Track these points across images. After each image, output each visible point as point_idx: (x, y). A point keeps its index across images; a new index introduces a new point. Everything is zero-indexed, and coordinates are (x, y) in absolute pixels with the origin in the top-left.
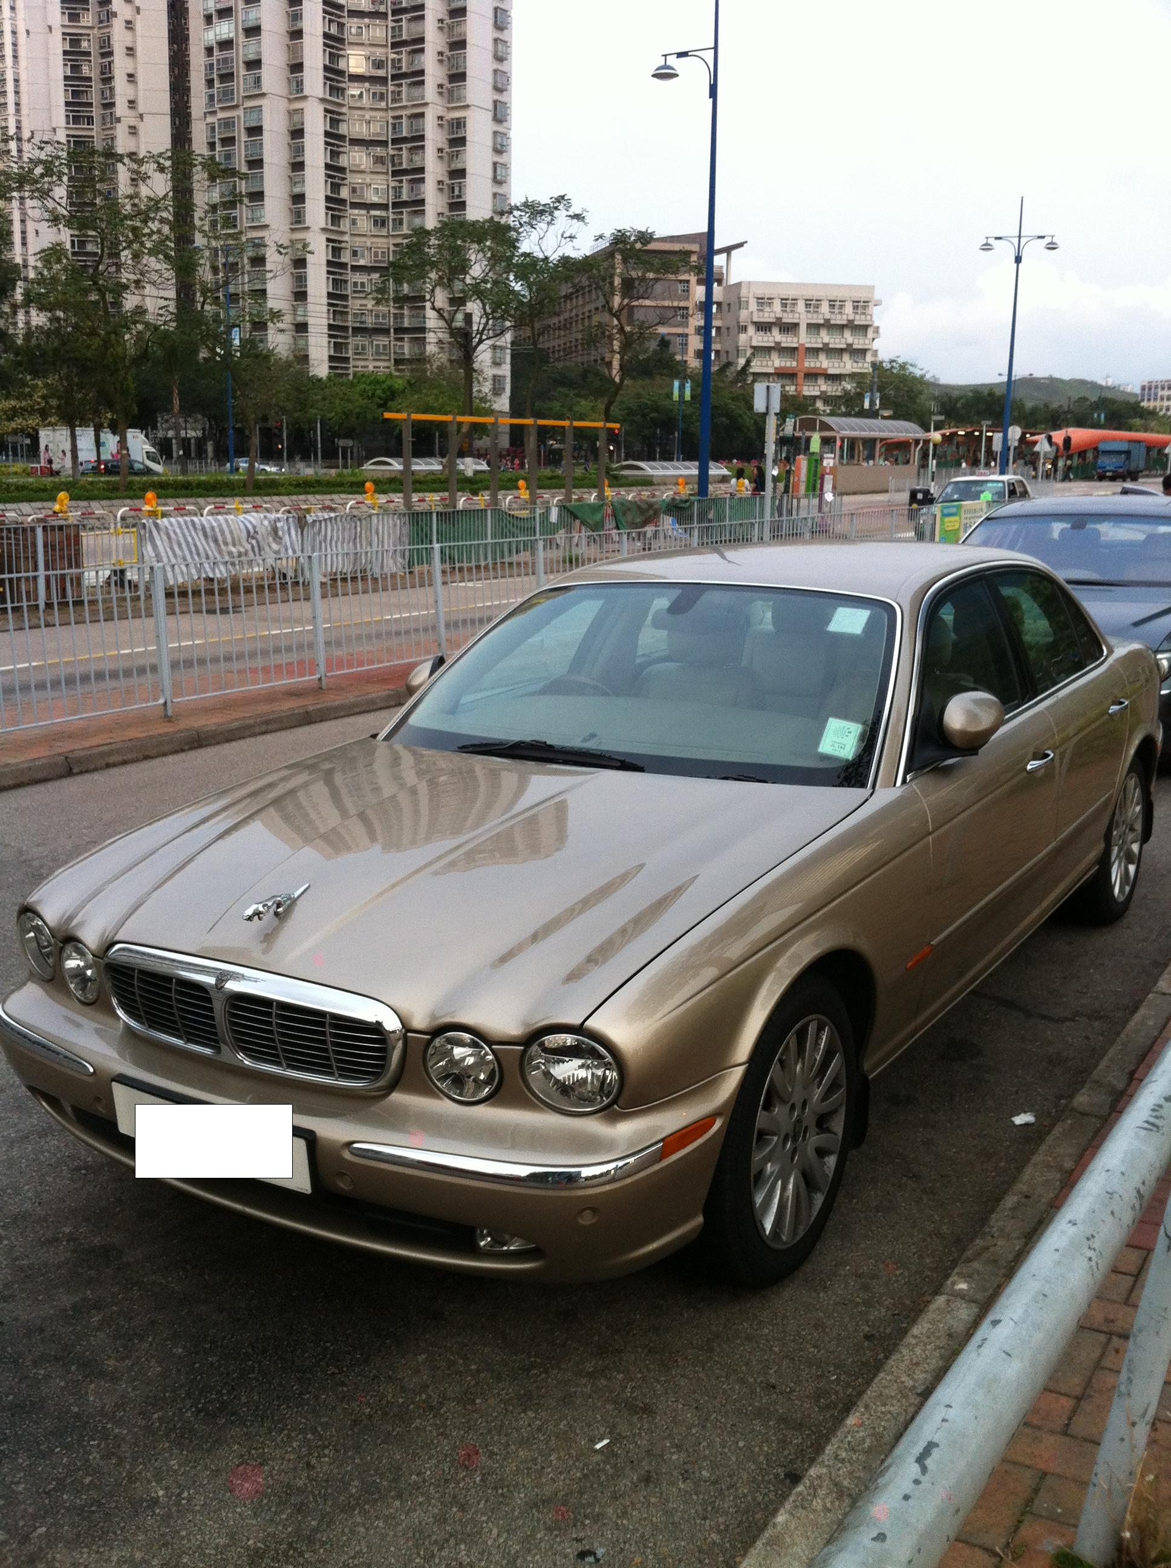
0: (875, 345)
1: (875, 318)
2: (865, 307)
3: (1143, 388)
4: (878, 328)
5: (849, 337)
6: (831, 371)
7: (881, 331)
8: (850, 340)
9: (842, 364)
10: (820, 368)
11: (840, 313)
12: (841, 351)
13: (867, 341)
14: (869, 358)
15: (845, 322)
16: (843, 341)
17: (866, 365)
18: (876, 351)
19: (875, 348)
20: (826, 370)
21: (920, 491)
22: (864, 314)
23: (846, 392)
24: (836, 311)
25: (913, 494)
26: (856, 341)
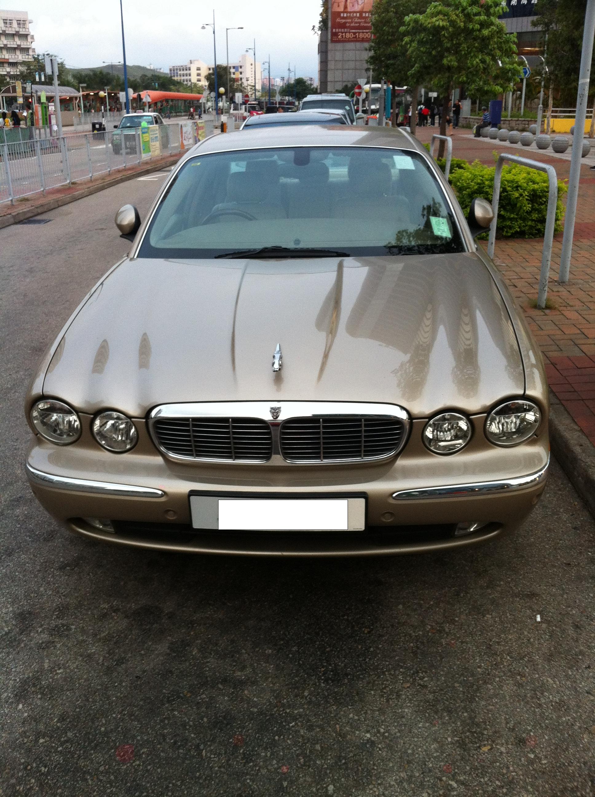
0: (33, 46)
1: (30, 30)
2: (24, 24)
3: (171, 70)
4: (33, 36)
5: (18, 41)
6: (11, 61)
7: (35, 37)
8: (19, 43)
9: (16, 56)
10: (4, 59)
11: (11, 27)
12: (15, 49)
13: (28, 44)
14: (31, 53)
15: (14, 32)
16: (15, 43)
17: (30, 57)
18: (34, 49)
19: (33, 47)
20: (8, 59)
21: (97, 123)
22: (24, 28)
23: (22, 73)
24: (8, 25)
25: (94, 125)
26: (22, 44)
